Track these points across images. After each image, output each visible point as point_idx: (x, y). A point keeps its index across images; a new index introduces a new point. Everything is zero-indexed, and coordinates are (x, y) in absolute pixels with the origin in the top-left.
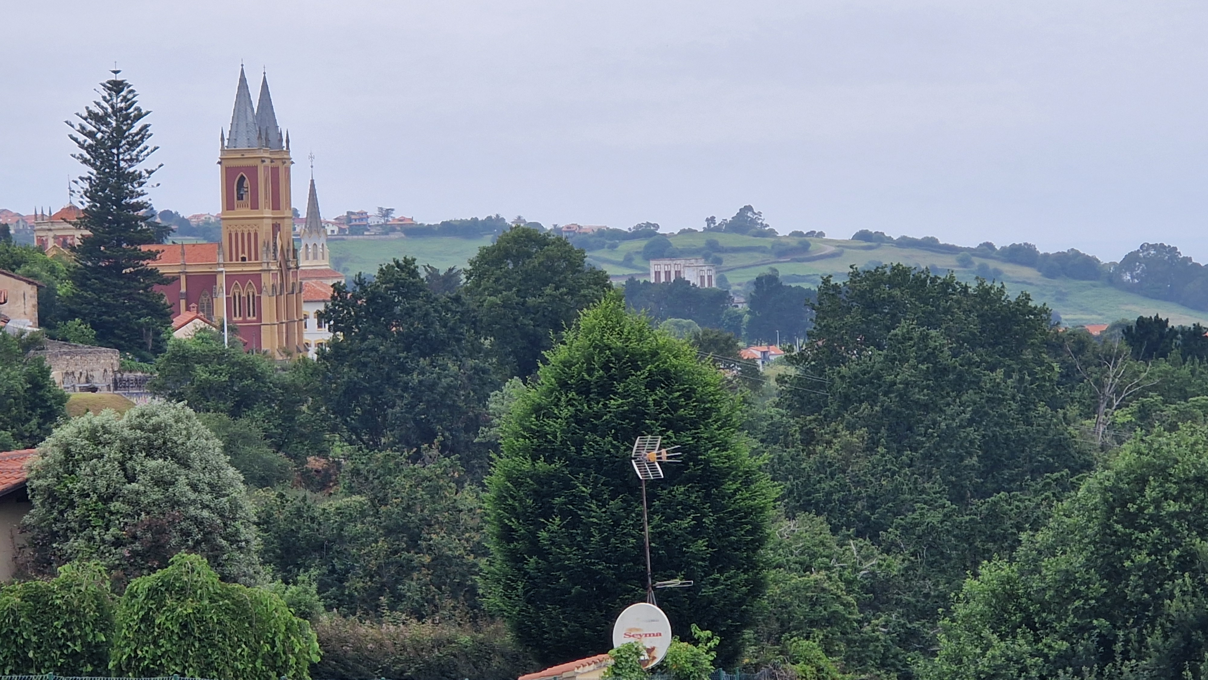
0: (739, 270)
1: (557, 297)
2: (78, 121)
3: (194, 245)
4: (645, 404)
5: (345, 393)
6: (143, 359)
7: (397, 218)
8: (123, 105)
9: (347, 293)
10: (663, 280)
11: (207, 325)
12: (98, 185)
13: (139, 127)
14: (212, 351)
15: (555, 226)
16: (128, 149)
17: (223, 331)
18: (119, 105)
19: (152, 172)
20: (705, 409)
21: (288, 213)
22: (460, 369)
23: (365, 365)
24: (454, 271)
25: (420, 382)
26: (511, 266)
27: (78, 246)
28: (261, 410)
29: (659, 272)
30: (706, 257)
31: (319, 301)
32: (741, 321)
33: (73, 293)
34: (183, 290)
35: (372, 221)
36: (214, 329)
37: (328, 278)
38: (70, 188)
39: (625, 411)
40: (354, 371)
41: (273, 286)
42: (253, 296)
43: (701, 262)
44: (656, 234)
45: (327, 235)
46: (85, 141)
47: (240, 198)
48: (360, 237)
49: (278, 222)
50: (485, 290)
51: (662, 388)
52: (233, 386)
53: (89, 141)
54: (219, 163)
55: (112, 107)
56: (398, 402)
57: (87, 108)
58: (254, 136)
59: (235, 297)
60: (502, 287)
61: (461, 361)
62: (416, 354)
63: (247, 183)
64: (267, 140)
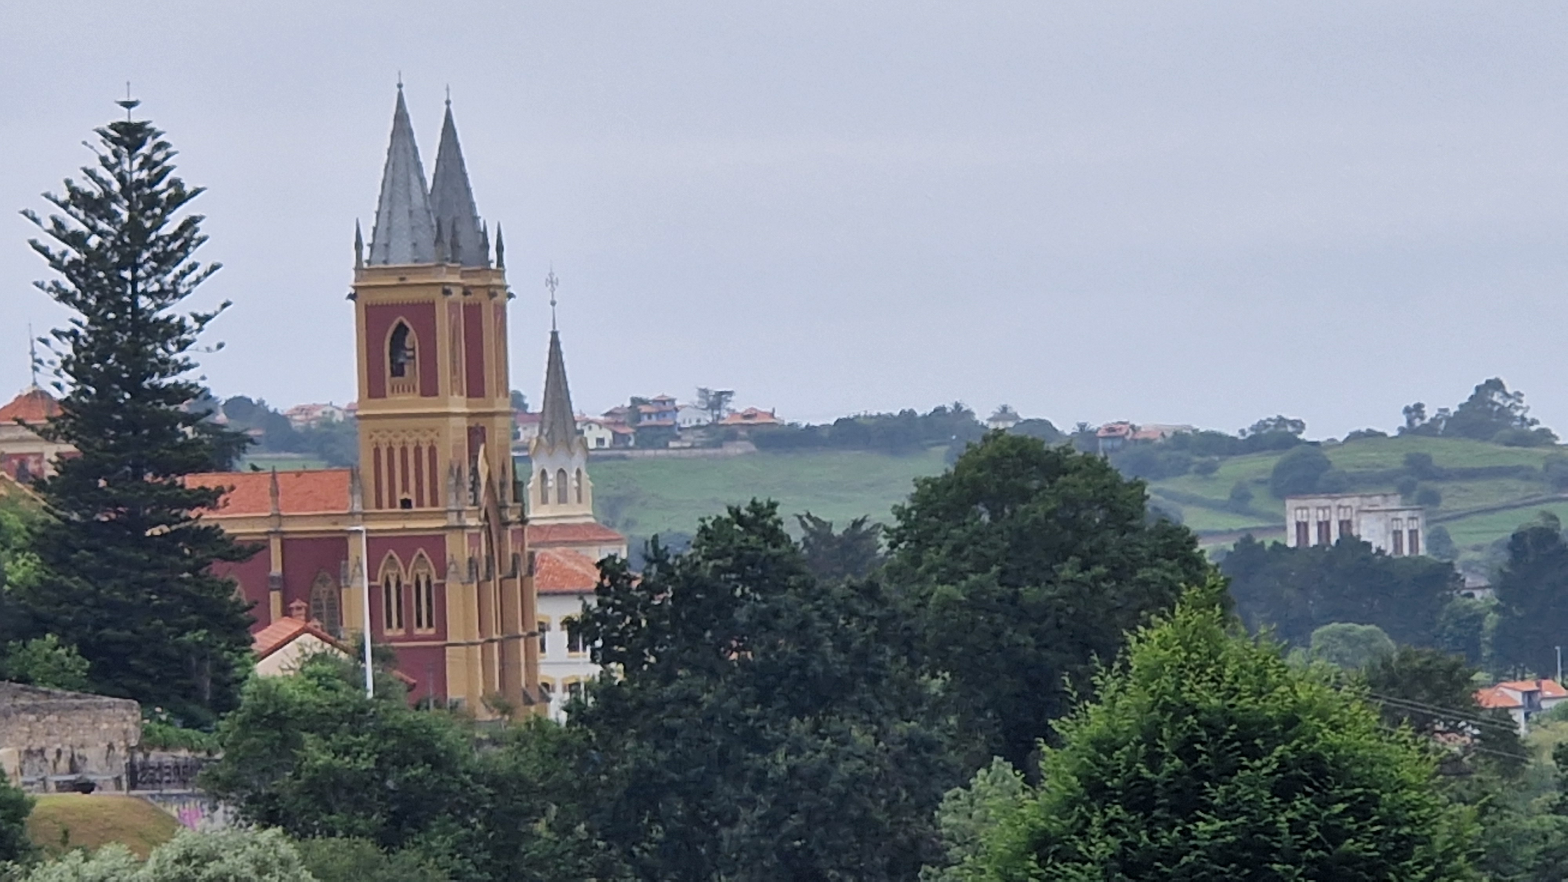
0: (1477, 518)
1: (1085, 585)
2: (48, 211)
3: (299, 474)
4: (1271, 830)
5: (629, 794)
6: (191, 722)
7: (741, 410)
8: (144, 174)
9: (631, 579)
10: (1313, 540)
11: (327, 646)
12: (91, 347)
13: (179, 223)
14: (338, 705)
15: (1082, 426)
16: (156, 271)
17: (363, 660)
18: (135, 176)
19: (208, 318)
20: (1399, 838)
21: (502, 405)
22: (877, 742)
23: (672, 733)
24: (864, 528)
25: (792, 771)
26: (986, 518)
27: (52, 478)
28: (446, 832)
29: (1306, 525)
30: (1405, 491)
31: (570, 593)
32: (1480, 628)
33: (41, 580)
34: (276, 570)
35: (686, 419)
36: (343, 655)
37: (590, 543)
38: (33, 353)
39: (1228, 845)
40: (648, 746)
41: (471, 560)
42: (428, 583)
43: (1395, 502)
44: (1300, 442)
45: (587, 449)
46: (64, 254)
47: (398, 370)
48: (660, 452)
49: (482, 422)
50: (929, 571)
51: (1308, 795)
52: (384, 779)
53: (73, 254)
54: (352, 297)
55: (121, 178)
56: (743, 812)
57: (68, 182)
58: (426, 237)
59: (388, 585)
60: (967, 565)
61: (879, 724)
62: (783, 711)
63: (412, 339)
64: (455, 246)
